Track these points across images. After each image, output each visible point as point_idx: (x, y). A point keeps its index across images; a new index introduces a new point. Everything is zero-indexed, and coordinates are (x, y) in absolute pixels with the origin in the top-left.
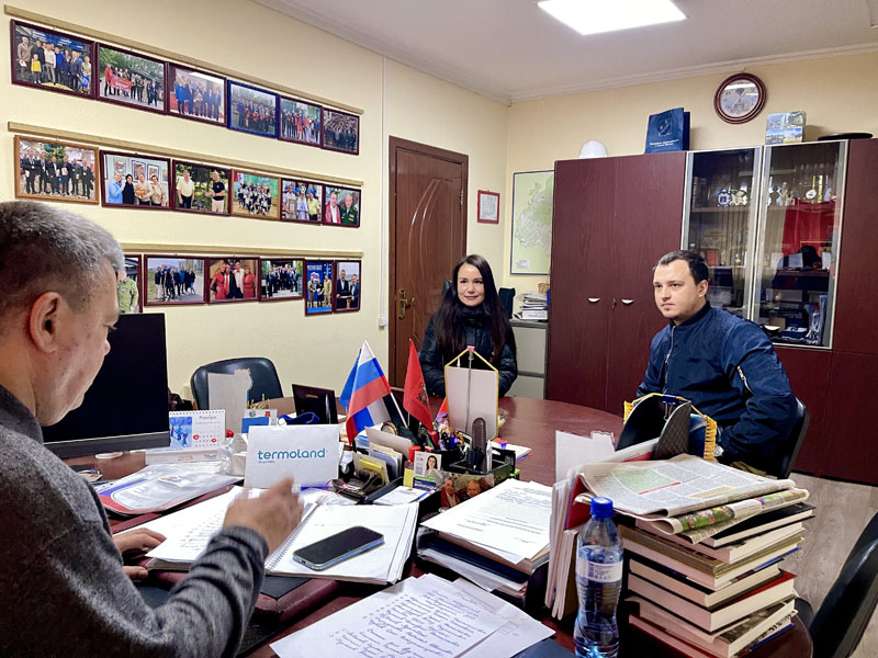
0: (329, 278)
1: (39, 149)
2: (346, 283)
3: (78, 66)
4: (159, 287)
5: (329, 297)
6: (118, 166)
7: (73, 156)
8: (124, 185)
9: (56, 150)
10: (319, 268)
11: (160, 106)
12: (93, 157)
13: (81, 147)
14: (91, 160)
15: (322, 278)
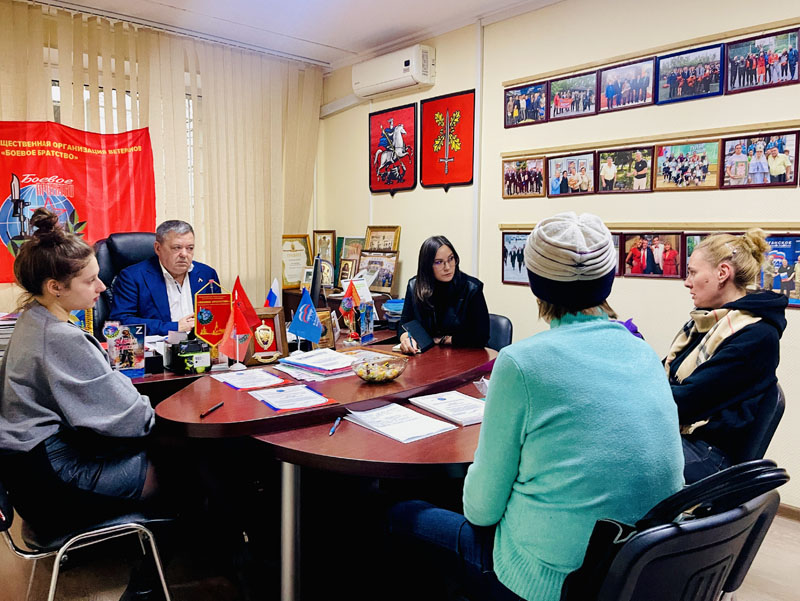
3: (538, 102)
6: (558, 166)
7: (530, 166)
8: (561, 180)
9: (522, 165)
10: (785, 244)
11: (593, 109)
12: (542, 164)
13: (535, 159)
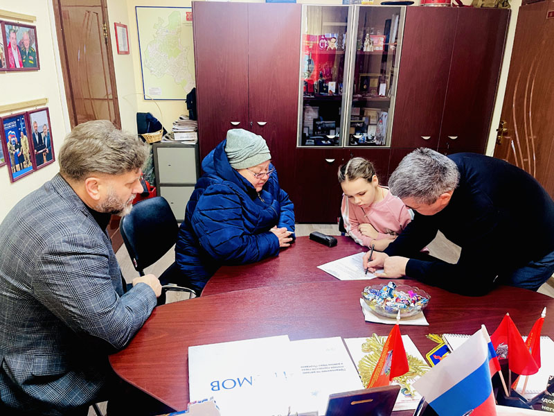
0: (25, 134)
2: (40, 135)
5: (28, 156)
10: (13, 124)
15: (18, 136)
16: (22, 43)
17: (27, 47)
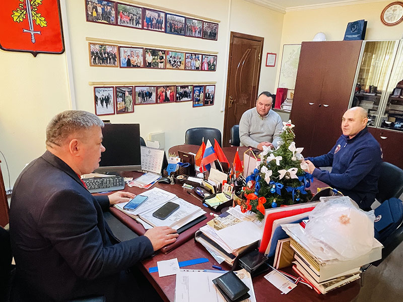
0: (203, 93)
1: (97, 47)
2: (209, 94)
3: (110, 13)
4: (140, 98)
5: (202, 100)
6: (125, 52)
7: (109, 49)
8: (127, 59)
9: (103, 47)
10: (199, 88)
11: (140, 26)
12: (116, 49)
13: (112, 45)
14: (116, 50)
16: (210, 61)
17: (212, 63)
